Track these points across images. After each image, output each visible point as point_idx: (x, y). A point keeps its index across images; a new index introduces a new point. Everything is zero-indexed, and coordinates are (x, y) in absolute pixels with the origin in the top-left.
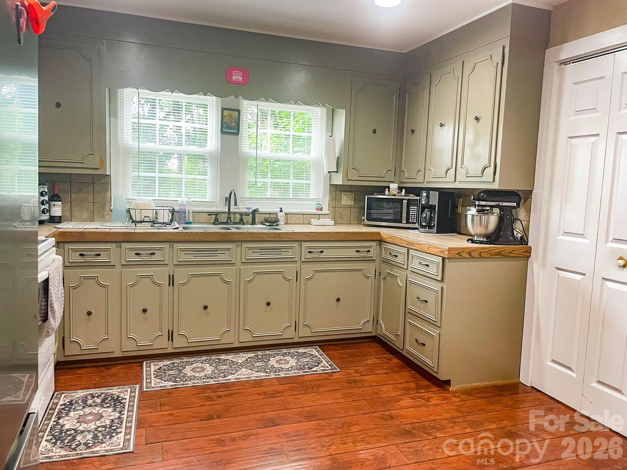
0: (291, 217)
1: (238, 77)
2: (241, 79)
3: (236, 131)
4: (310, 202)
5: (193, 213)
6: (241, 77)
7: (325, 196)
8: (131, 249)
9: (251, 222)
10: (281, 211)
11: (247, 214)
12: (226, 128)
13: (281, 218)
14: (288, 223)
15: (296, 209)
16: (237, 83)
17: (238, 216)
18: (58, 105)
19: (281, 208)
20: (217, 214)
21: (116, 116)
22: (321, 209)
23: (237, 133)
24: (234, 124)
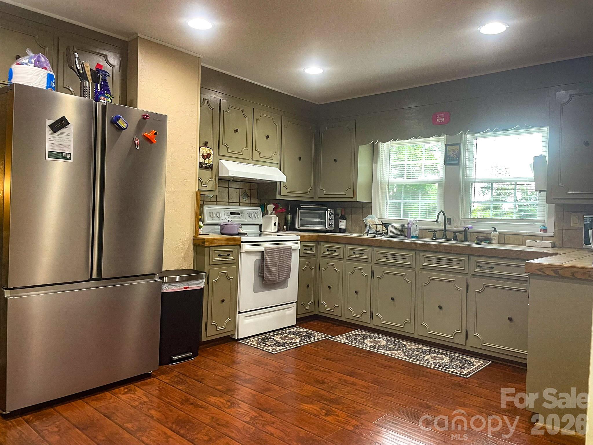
0: (509, 238)
1: (441, 119)
2: (443, 120)
3: (457, 162)
4: (535, 224)
5: (421, 230)
6: (444, 119)
7: (549, 217)
8: (351, 249)
9: (463, 239)
10: (495, 231)
11: (460, 232)
12: (449, 160)
13: (494, 238)
14: (506, 242)
15: (514, 230)
16: (441, 124)
17: (453, 234)
18: (335, 161)
19: (495, 228)
20: (435, 231)
21: (377, 163)
22: (545, 231)
23: (458, 164)
24: (456, 156)
